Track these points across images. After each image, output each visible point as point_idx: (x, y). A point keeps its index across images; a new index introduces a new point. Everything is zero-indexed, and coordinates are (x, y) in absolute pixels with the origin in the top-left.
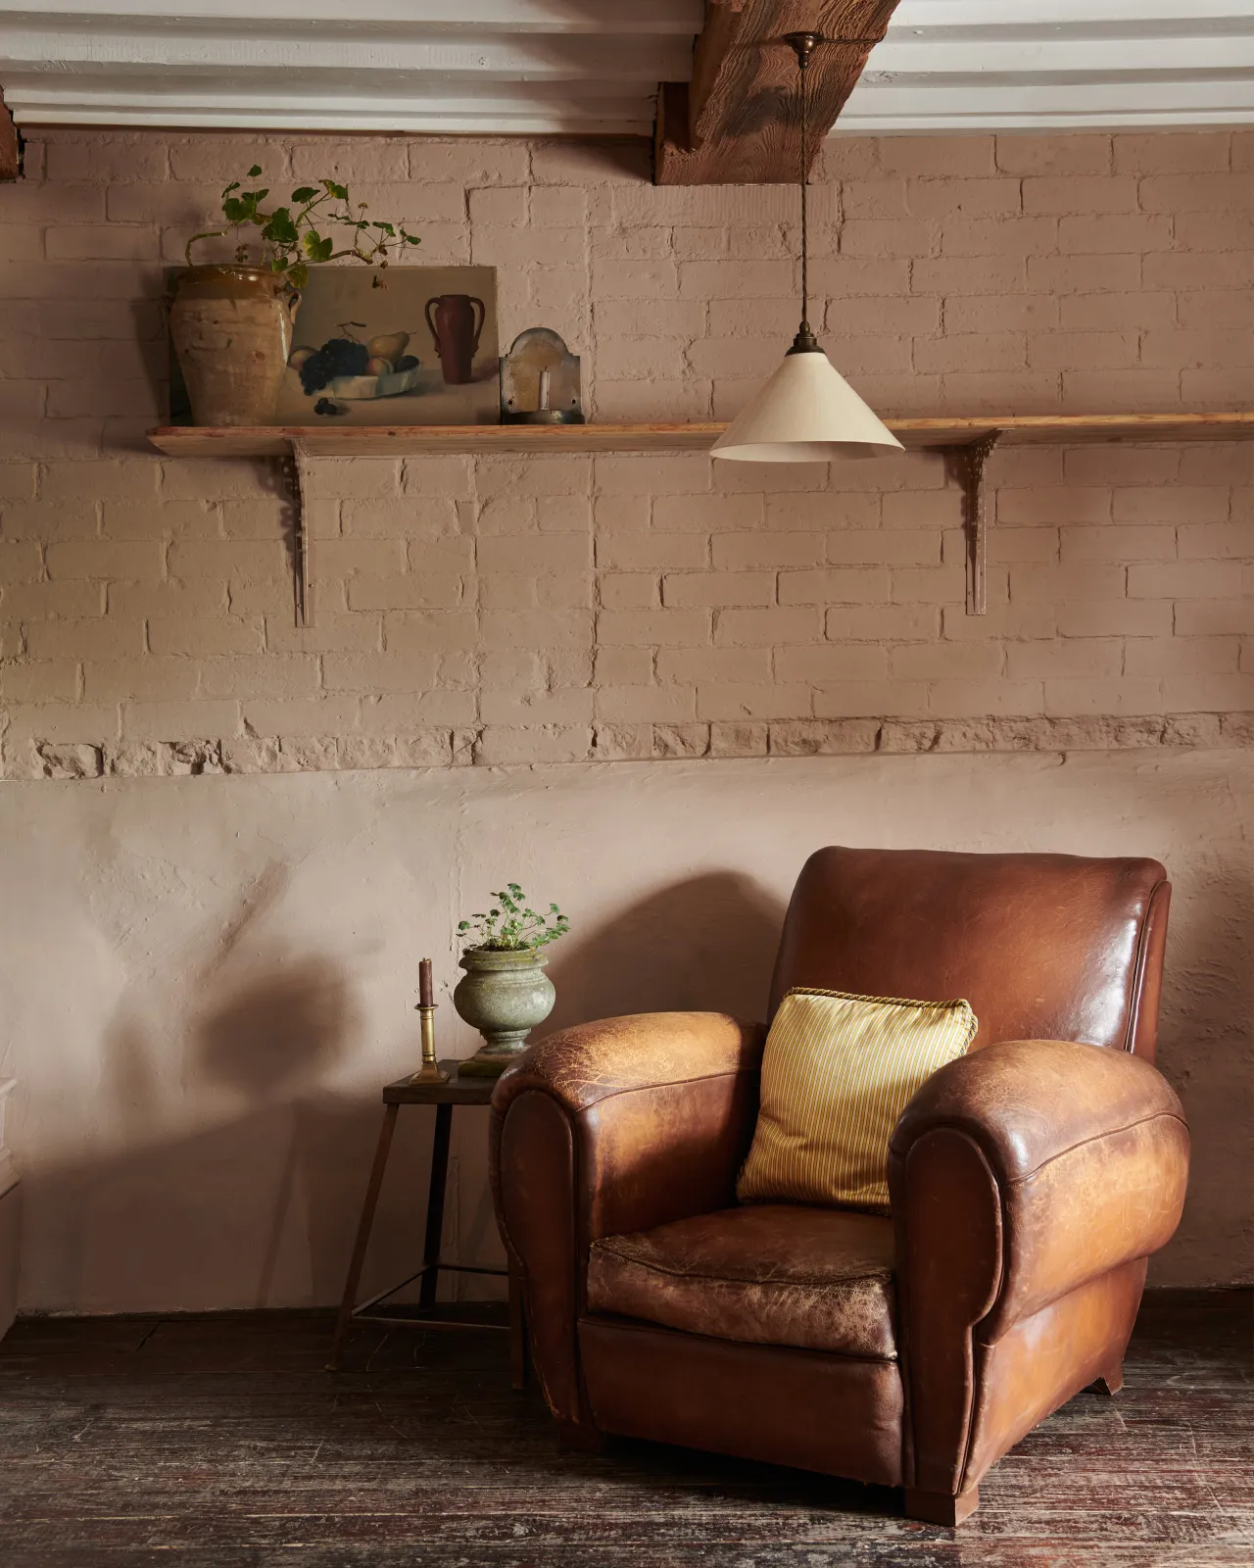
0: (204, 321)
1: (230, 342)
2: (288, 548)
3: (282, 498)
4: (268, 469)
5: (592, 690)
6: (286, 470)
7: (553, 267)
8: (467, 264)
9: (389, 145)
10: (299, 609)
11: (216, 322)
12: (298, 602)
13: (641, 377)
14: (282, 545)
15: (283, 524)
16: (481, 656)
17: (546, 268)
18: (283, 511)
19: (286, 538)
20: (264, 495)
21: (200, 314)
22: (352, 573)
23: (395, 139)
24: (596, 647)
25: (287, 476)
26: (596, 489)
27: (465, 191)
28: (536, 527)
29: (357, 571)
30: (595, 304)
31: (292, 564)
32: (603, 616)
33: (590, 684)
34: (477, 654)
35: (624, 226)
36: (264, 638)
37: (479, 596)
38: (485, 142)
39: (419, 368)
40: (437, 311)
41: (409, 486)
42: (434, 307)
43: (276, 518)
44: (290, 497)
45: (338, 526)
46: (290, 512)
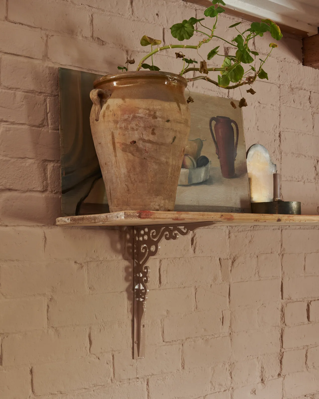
0: (159, 119)
1: (174, 139)
2: (129, 298)
3: (125, 259)
4: (117, 237)
5: (281, 379)
6: (128, 236)
7: (265, 106)
8: (226, 97)
9: (186, 7)
10: (135, 345)
11: (168, 121)
12: (135, 339)
13: (299, 180)
14: (125, 295)
15: (126, 279)
16: (232, 365)
17: (262, 106)
18: (126, 269)
19: (127, 290)
20: (114, 256)
21: (155, 113)
22: (165, 313)
23: (189, 3)
24: (283, 350)
25: (129, 241)
26: (282, 249)
27: (225, 48)
28: (257, 275)
29: (168, 312)
30: (282, 132)
31: (131, 311)
32: (286, 330)
33: (279, 375)
34: (229, 364)
35: (292, 87)
36: (112, 370)
37: (231, 324)
38: (233, 19)
39: (209, 165)
40: (216, 125)
41: (197, 248)
42: (214, 123)
43: (122, 274)
44: (130, 258)
45: (158, 279)
46: (130, 270)
